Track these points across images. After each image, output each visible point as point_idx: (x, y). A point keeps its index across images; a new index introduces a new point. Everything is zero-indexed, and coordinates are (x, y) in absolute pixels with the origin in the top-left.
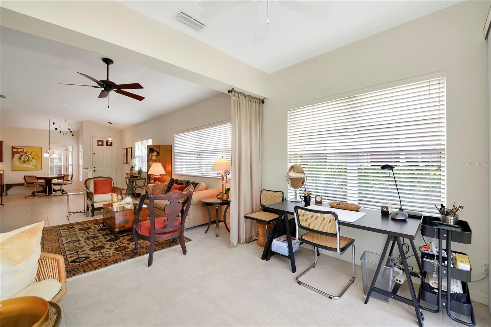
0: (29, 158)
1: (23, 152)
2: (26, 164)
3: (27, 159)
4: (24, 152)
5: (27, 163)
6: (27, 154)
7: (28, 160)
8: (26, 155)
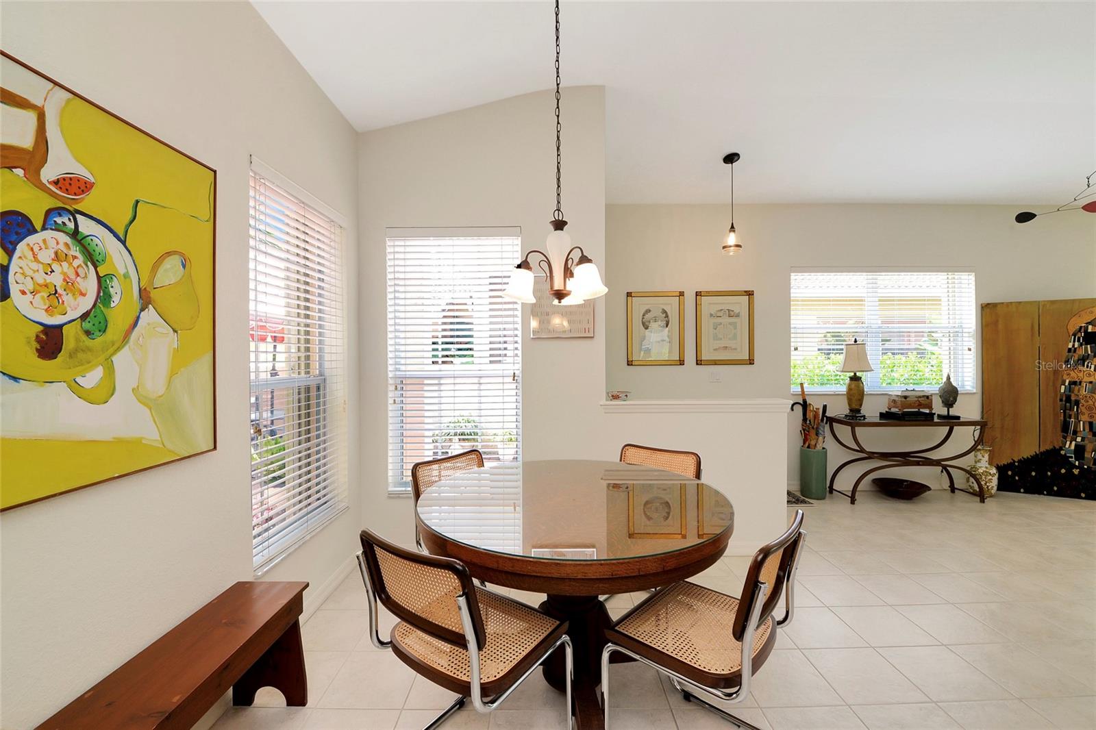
0: (103, 296)
1: (33, 174)
2: (75, 388)
3: (86, 304)
4: (49, 173)
5: (87, 365)
6: (86, 226)
7: (94, 321)
8: (75, 234)
